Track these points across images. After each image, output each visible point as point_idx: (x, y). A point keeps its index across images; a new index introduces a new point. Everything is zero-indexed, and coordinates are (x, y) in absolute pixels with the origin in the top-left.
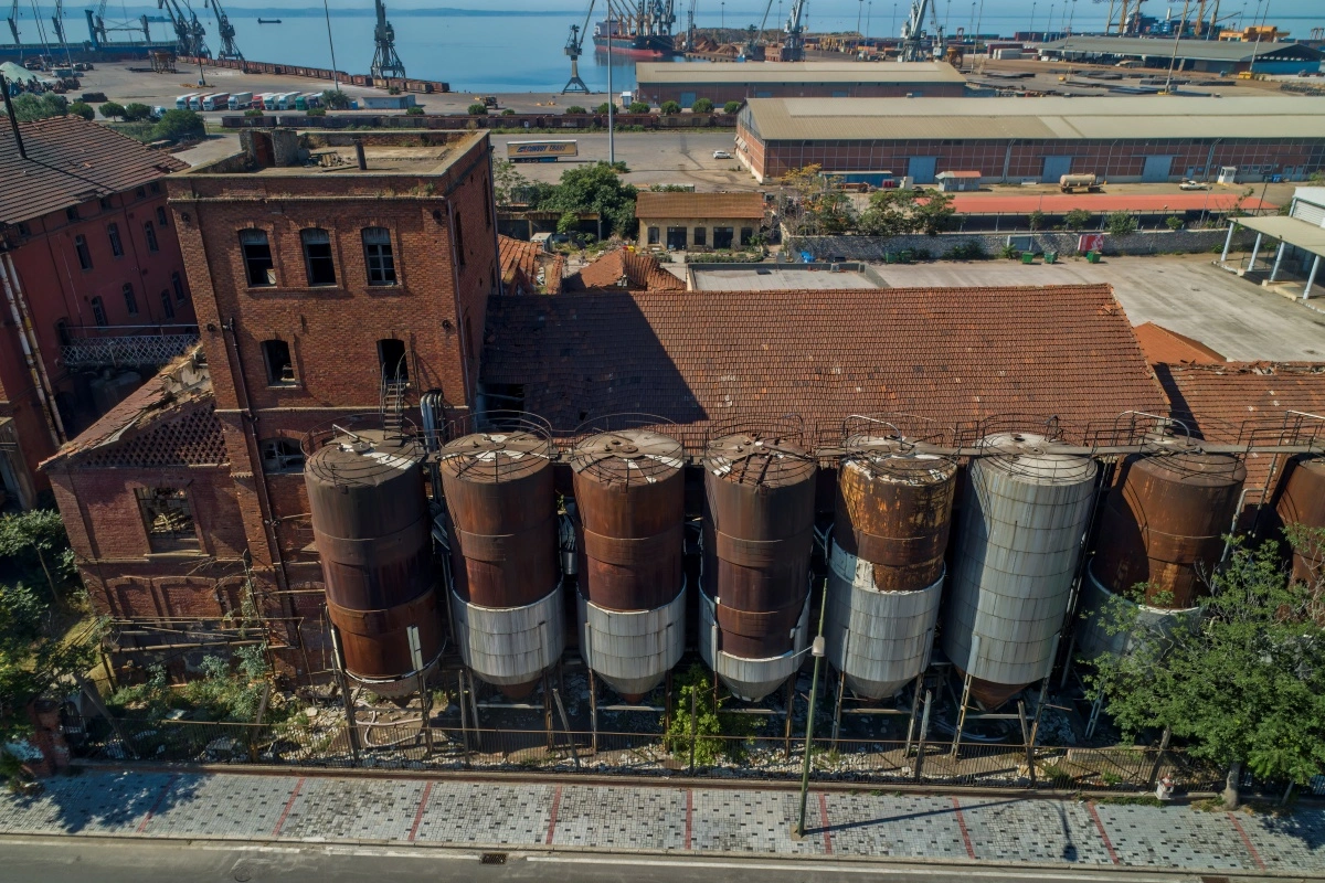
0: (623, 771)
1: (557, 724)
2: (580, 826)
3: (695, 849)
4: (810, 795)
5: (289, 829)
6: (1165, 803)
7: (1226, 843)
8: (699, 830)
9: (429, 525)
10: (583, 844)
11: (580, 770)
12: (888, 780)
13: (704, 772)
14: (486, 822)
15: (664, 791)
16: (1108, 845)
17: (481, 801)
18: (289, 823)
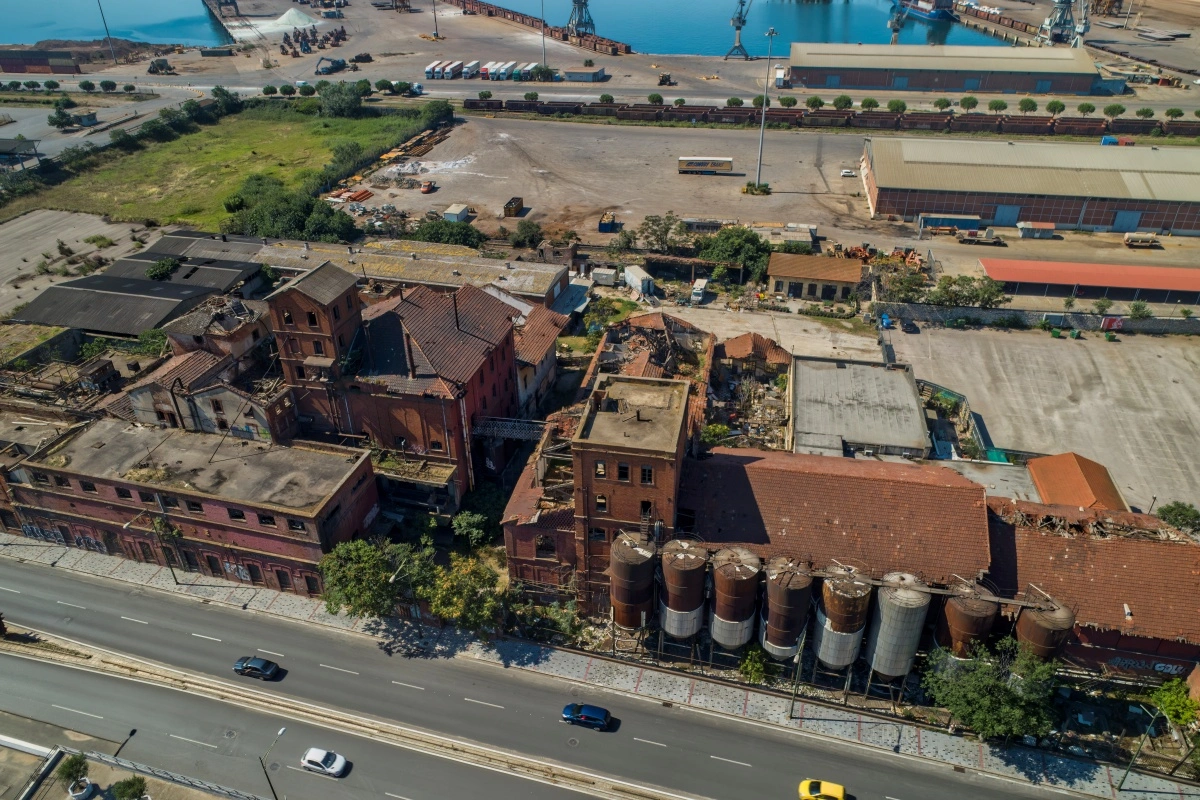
0: (721, 679)
1: (696, 656)
2: (702, 698)
3: (747, 716)
4: (795, 703)
5: (590, 679)
6: (952, 735)
7: (972, 755)
8: (749, 709)
9: (654, 573)
10: (702, 706)
11: (703, 675)
12: (833, 703)
13: (754, 685)
14: (665, 690)
15: (737, 690)
16: (919, 747)
17: (663, 681)
18: (589, 676)
